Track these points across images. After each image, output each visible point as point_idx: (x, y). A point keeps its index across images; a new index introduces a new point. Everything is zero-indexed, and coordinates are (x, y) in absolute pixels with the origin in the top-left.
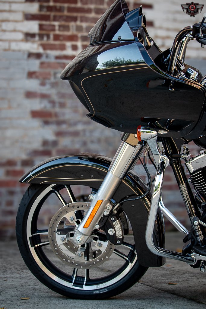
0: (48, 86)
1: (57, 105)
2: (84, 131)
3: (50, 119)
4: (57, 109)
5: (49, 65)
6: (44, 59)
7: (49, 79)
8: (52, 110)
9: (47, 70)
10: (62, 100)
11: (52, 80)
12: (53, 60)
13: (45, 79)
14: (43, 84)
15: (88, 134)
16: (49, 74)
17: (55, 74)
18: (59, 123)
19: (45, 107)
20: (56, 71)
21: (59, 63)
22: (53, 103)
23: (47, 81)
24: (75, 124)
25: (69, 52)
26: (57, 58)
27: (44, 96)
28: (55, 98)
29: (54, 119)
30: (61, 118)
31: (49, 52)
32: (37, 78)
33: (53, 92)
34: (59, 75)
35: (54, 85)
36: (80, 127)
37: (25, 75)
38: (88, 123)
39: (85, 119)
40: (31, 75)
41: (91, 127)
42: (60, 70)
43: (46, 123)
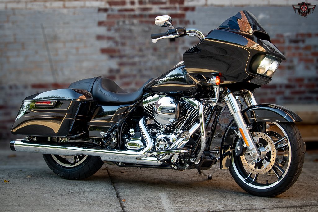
0: (113, 32)
1: (120, 44)
2: (140, 62)
3: (114, 54)
4: (120, 47)
5: (114, 16)
6: (110, 12)
7: (114, 26)
8: (116, 48)
9: (112, 20)
10: (123, 41)
11: (116, 26)
12: (116, 13)
13: (111, 26)
14: (109, 30)
15: (142, 64)
16: (114, 23)
17: (118, 23)
18: (121, 57)
19: (111, 46)
20: (119, 20)
21: (121, 15)
22: (116, 43)
23: (112, 28)
24: (133, 57)
25: (128, 6)
26: (120, 11)
27: (110, 38)
28: (118, 39)
29: (117, 54)
30: (123, 53)
31: (113, 7)
32: (105, 25)
33: (116, 35)
34: (121, 23)
35: (117, 30)
36: (136, 59)
37: (96, 24)
38: (143, 56)
39: (140, 53)
40: (100, 24)
41: (145, 59)
42: (122, 19)
43: (112, 57)
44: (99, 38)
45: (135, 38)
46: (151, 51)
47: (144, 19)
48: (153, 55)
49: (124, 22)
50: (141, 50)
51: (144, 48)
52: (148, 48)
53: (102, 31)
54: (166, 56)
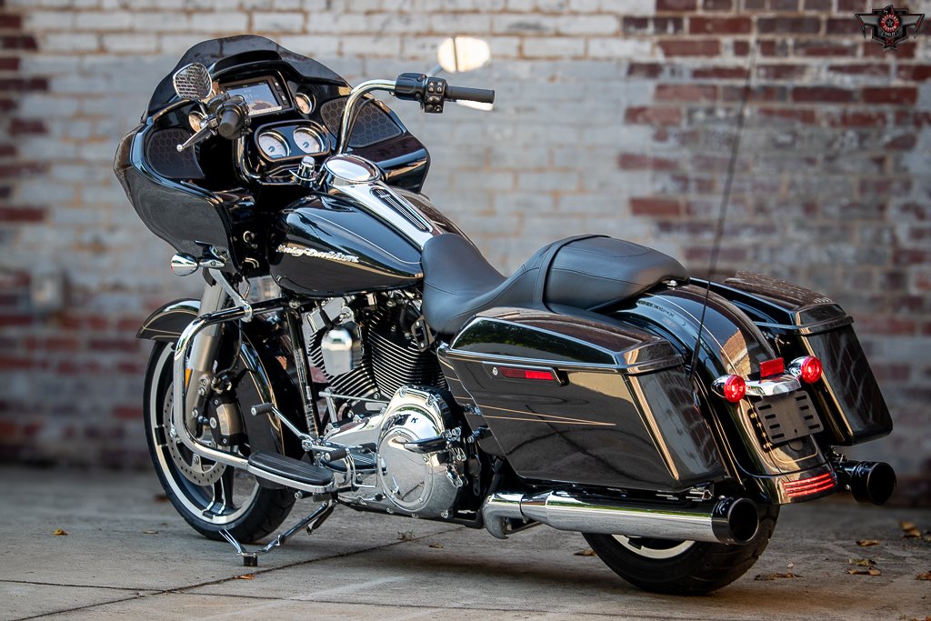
0: (672, 142)
1: (693, 185)
2: (756, 248)
3: (673, 219)
4: (693, 196)
5: (678, 92)
6: (665, 78)
7: (677, 125)
8: (681, 199)
9: (673, 104)
10: (705, 175)
11: (684, 126)
12: (687, 80)
13: (665, 124)
14: (660, 137)
15: (765, 256)
16: (678, 113)
17: (691, 113)
18: (695, 229)
19: (664, 190)
20: (695, 105)
21: (701, 87)
22: (683, 180)
23: (672, 130)
24: (735, 231)
25: (728, 59)
26: (698, 73)
27: (661, 165)
28: (689, 169)
29: (684, 219)
30: (701, 217)
31: (678, 60)
32: (648, 121)
33: (683, 156)
34: (700, 116)
35: (687, 139)
36: (746, 239)
37: (621, 116)
38: (768, 229)
39: (760, 220)
40: (634, 115)
41: (775, 239)
42: (704, 103)
43: (665, 227)
44: (628, 161)
45: (745, 168)
46: (797, 213)
47: (777, 105)
48: (801, 226)
49: (710, 111)
50: (761, 209)
51: (772, 202)
52: (784, 204)
53: (639, 138)
54: (844, 234)
